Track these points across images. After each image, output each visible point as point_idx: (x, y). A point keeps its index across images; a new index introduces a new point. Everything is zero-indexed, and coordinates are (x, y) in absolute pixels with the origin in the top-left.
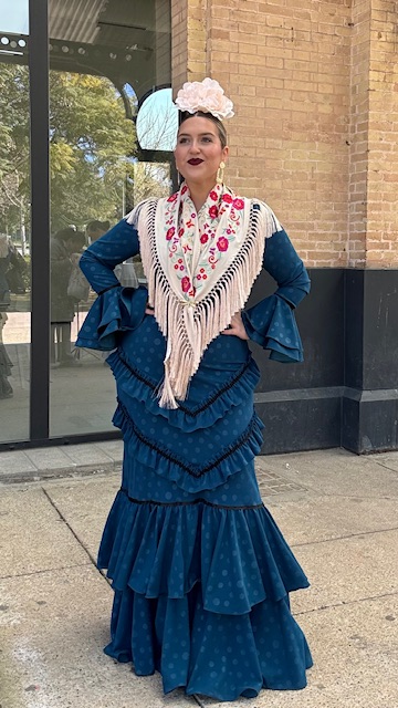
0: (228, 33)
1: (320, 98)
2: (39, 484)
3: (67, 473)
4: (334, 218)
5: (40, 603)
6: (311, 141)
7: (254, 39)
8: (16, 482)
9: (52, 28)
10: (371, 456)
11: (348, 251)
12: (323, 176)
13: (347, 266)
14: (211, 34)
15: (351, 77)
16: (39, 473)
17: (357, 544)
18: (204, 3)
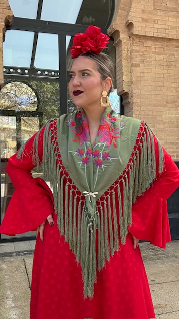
0: (139, 64)
6: (176, 107)
14: (132, 66)
18: (129, 52)
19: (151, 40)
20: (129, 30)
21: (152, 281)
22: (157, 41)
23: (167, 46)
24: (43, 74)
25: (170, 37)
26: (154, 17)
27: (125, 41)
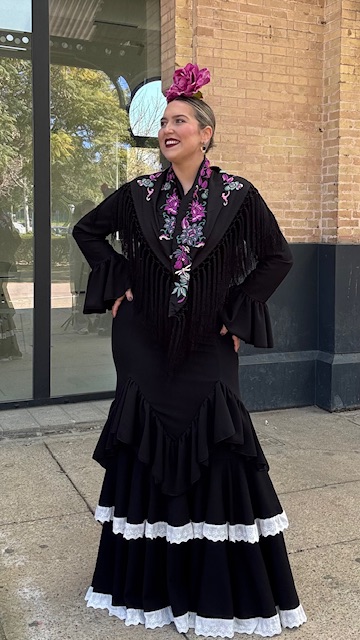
2: (41, 438)
3: (67, 429)
4: (308, 198)
5: (43, 547)
8: (20, 437)
9: (53, 26)
10: (342, 414)
11: (321, 228)
12: (298, 160)
13: (320, 242)
15: (324, 69)
16: (42, 429)
17: (330, 494)
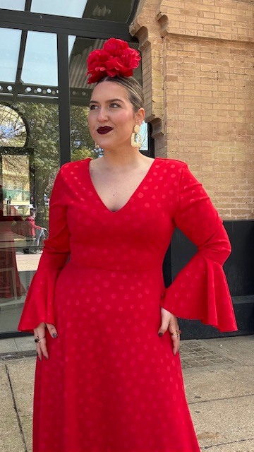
0: (176, 77)
1: (236, 114)
6: (231, 141)
7: (193, 80)
14: (166, 79)
18: (162, 60)
19: (193, 41)
20: (162, 27)
21: (196, 397)
22: (203, 43)
23: (217, 51)
24: (35, 91)
25: (223, 38)
26: (197, 8)
27: (155, 43)
